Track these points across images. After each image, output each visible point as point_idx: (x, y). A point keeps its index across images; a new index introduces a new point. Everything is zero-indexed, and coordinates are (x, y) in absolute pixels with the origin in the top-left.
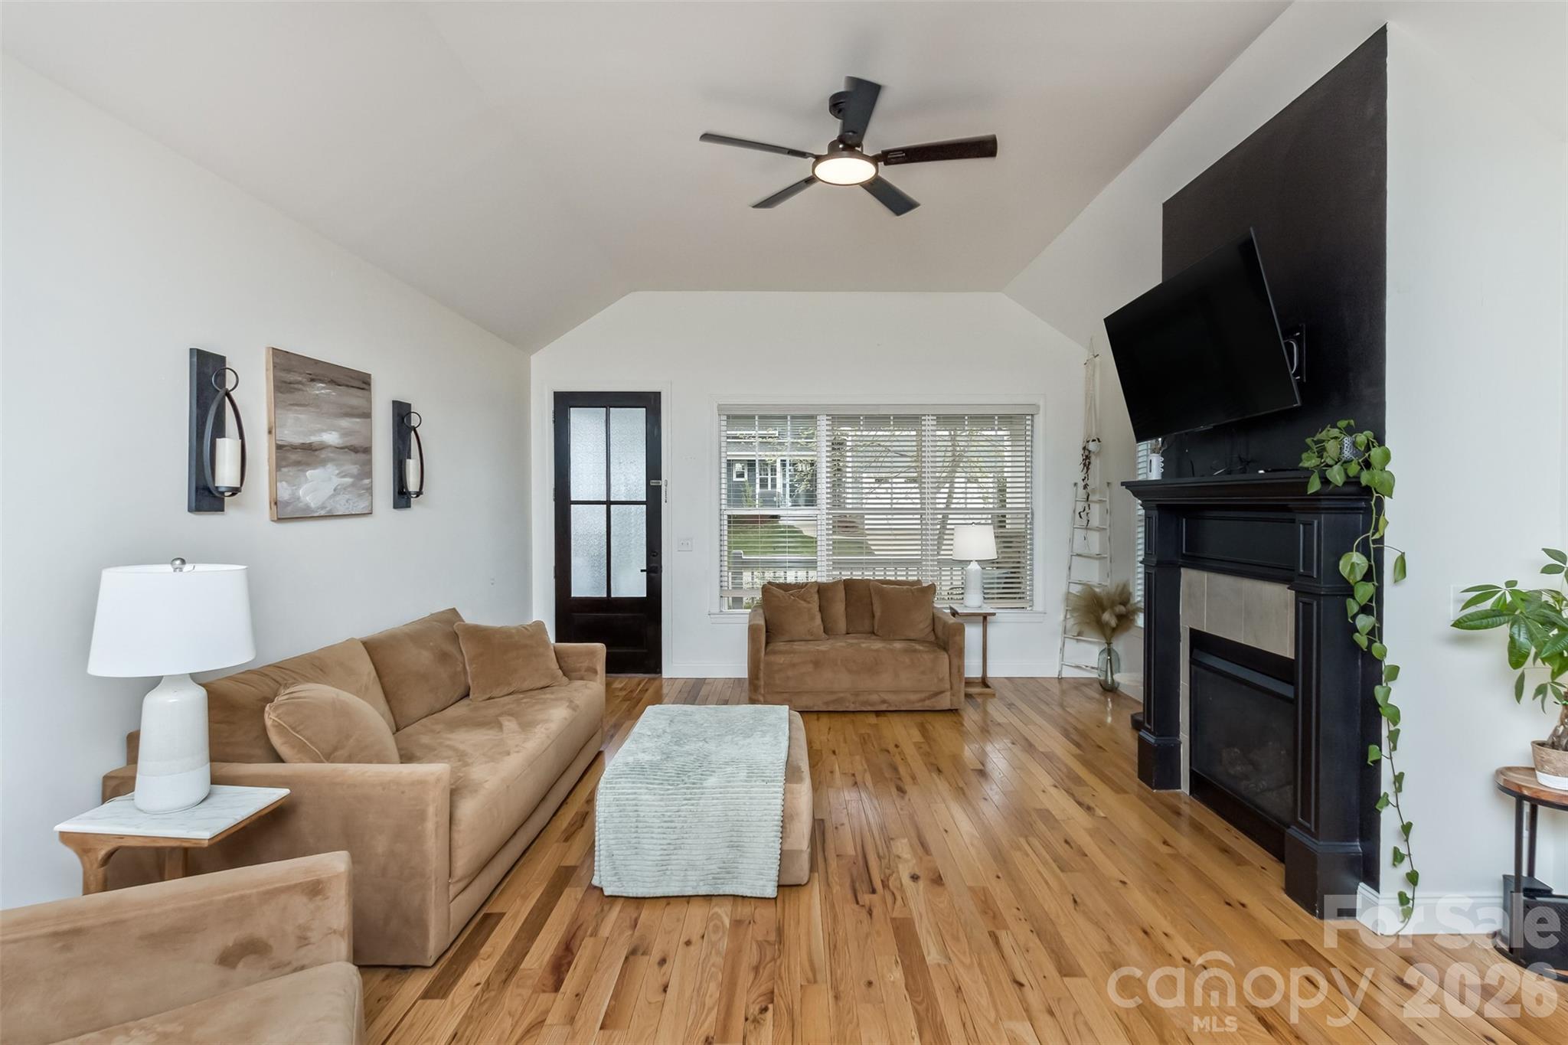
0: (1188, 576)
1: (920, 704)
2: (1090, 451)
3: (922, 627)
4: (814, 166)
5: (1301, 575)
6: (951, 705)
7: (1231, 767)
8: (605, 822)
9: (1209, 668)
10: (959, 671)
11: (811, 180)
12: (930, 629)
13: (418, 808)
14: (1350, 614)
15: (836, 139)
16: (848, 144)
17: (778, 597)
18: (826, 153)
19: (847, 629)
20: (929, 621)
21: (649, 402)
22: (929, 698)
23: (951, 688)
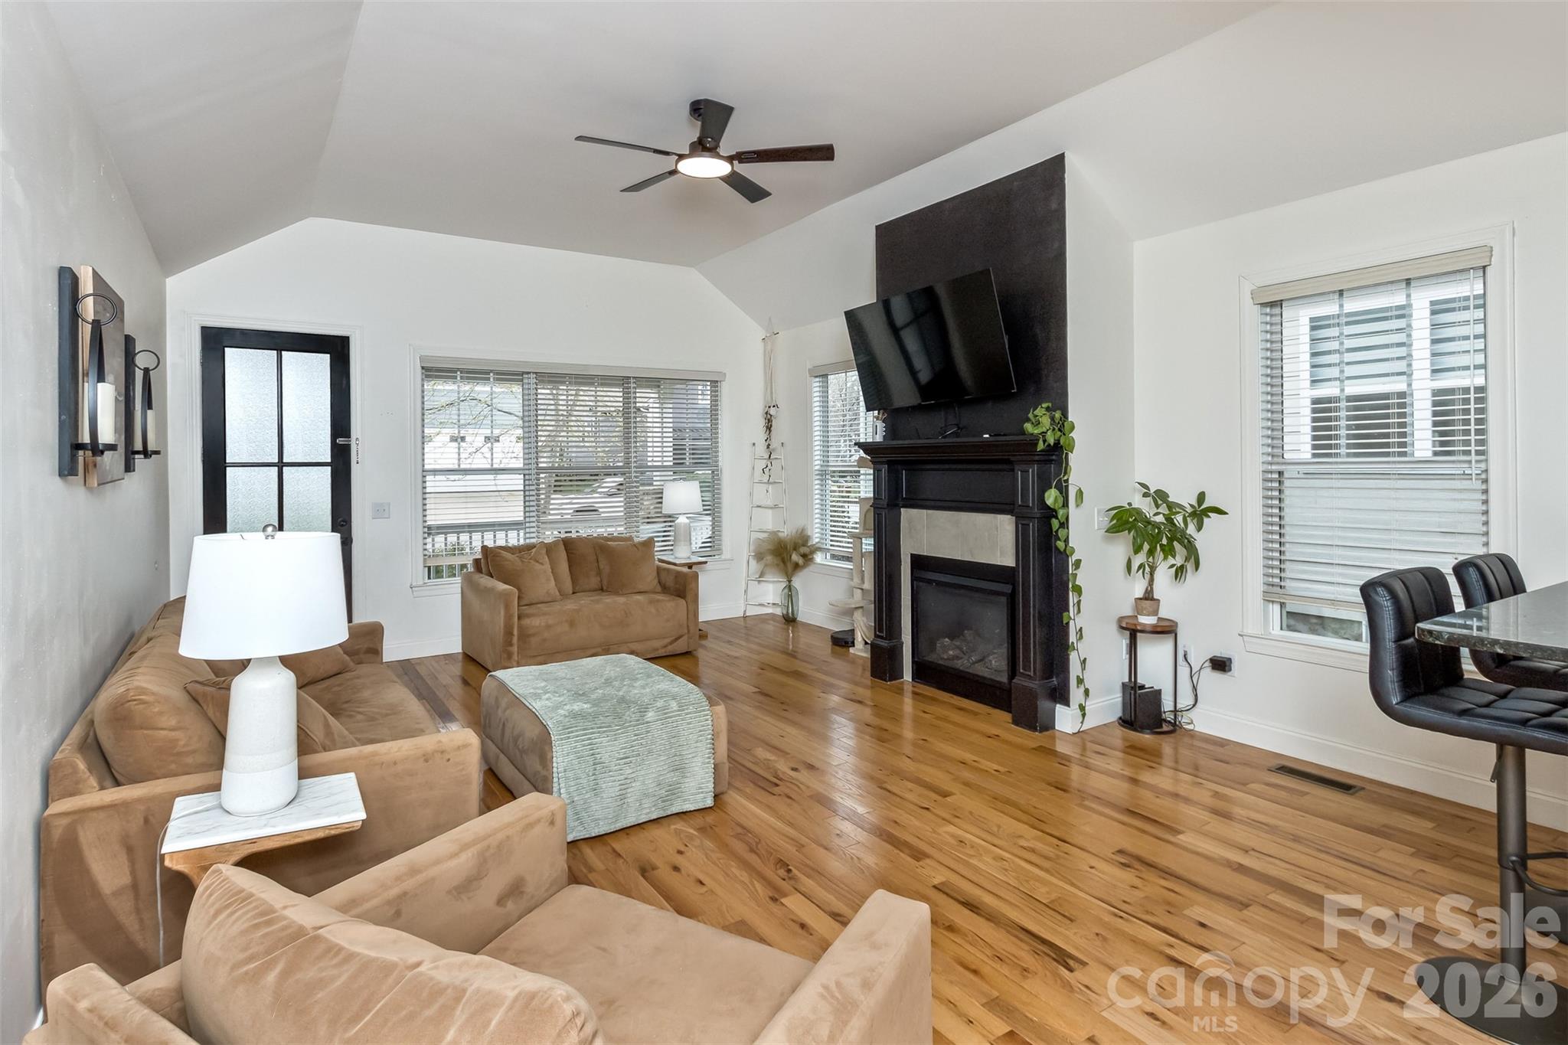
0: (906, 514)
1: (663, 650)
2: (771, 416)
3: (650, 580)
4: (677, 162)
5: (1020, 506)
6: (688, 647)
7: (947, 652)
8: (565, 771)
9: (929, 582)
10: (695, 615)
11: (674, 172)
12: (656, 581)
13: (464, 773)
14: (1054, 530)
15: (696, 140)
16: (704, 146)
17: (510, 561)
18: (688, 153)
19: (574, 588)
20: (655, 574)
21: (337, 349)
22: (671, 643)
23: (689, 631)
